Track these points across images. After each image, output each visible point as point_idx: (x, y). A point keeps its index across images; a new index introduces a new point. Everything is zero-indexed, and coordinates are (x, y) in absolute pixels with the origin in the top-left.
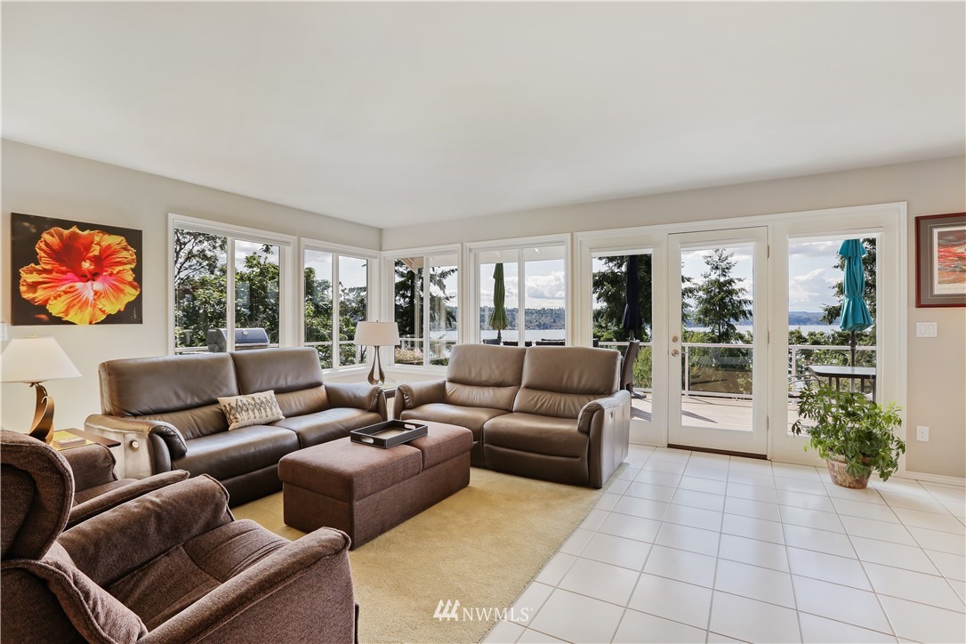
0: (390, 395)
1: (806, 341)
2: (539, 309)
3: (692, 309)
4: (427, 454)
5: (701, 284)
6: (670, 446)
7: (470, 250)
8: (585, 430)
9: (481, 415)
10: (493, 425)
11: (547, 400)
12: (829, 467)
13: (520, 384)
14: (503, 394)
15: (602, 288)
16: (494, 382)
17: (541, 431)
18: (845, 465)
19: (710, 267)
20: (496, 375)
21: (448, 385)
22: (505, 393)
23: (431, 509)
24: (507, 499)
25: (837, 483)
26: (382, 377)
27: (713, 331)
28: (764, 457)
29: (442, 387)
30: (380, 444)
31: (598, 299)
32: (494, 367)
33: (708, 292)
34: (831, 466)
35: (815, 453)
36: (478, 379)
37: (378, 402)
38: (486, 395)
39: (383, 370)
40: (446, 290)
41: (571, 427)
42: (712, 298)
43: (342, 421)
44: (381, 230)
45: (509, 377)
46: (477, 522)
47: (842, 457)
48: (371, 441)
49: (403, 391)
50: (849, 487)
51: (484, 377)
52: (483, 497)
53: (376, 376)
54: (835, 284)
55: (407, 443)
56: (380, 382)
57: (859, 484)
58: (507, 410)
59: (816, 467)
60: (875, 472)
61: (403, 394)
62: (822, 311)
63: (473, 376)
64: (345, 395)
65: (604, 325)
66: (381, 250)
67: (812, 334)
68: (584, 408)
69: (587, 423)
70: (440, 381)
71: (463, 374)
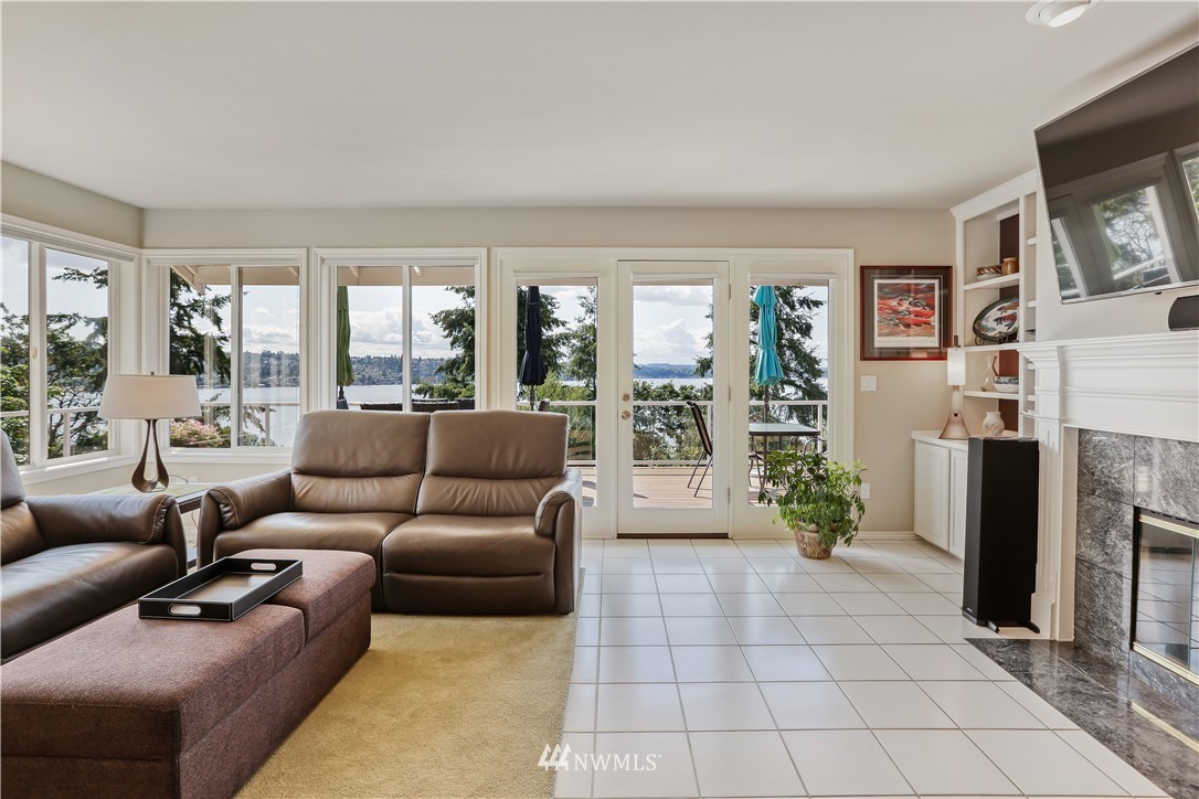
0: (189, 506)
1: (678, 395)
2: (362, 356)
3: (565, 359)
4: (312, 614)
5: (575, 329)
6: (620, 536)
7: (323, 260)
8: (548, 532)
9: (372, 526)
10: (400, 540)
11: (470, 491)
12: (797, 540)
13: (423, 470)
14: (398, 487)
15: (460, 331)
16: (379, 469)
17: (481, 542)
18: (816, 535)
19: (584, 309)
20: (383, 460)
21: (296, 480)
22: (400, 485)
23: (317, 710)
24: (443, 660)
25: (806, 556)
26: (163, 476)
27: (587, 386)
28: (724, 536)
29: (285, 483)
30: (216, 614)
31: (452, 344)
32: (378, 445)
33: (583, 339)
34: (800, 538)
35: (784, 526)
36: (351, 466)
37: (165, 524)
38: (370, 490)
39: (163, 460)
40: (222, 326)
41: (526, 530)
42: (586, 346)
43: (89, 574)
44: (141, 213)
45: (405, 459)
46: (413, 716)
47: (813, 527)
48: (196, 611)
49: (217, 499)
50: (818, 558)
51: (362, 462)
52: (401, 664)
53: (151, 474)
54: (706, 335)
55: (273, 601)
56: (160, 485)
57: (824, 554)
58: (408, 513)
59: (777, 539)
60: (840, 541)
61: (218, 504)
62: (694, 363)
63: (343, 461)
64: (85, 517)
65: (460, 379)
66: (141, 245)
67: (683, 388)
68: (545, 499)
69: (550, 523)
70: (279, 473)
71: (324, 459)
